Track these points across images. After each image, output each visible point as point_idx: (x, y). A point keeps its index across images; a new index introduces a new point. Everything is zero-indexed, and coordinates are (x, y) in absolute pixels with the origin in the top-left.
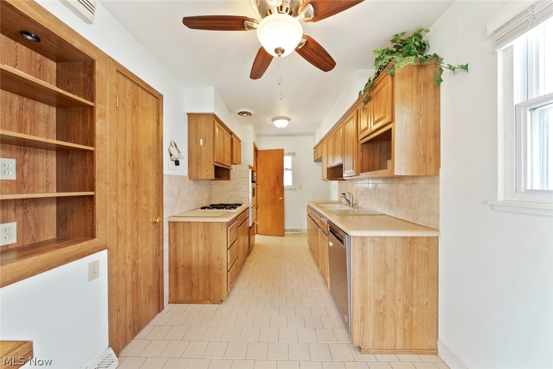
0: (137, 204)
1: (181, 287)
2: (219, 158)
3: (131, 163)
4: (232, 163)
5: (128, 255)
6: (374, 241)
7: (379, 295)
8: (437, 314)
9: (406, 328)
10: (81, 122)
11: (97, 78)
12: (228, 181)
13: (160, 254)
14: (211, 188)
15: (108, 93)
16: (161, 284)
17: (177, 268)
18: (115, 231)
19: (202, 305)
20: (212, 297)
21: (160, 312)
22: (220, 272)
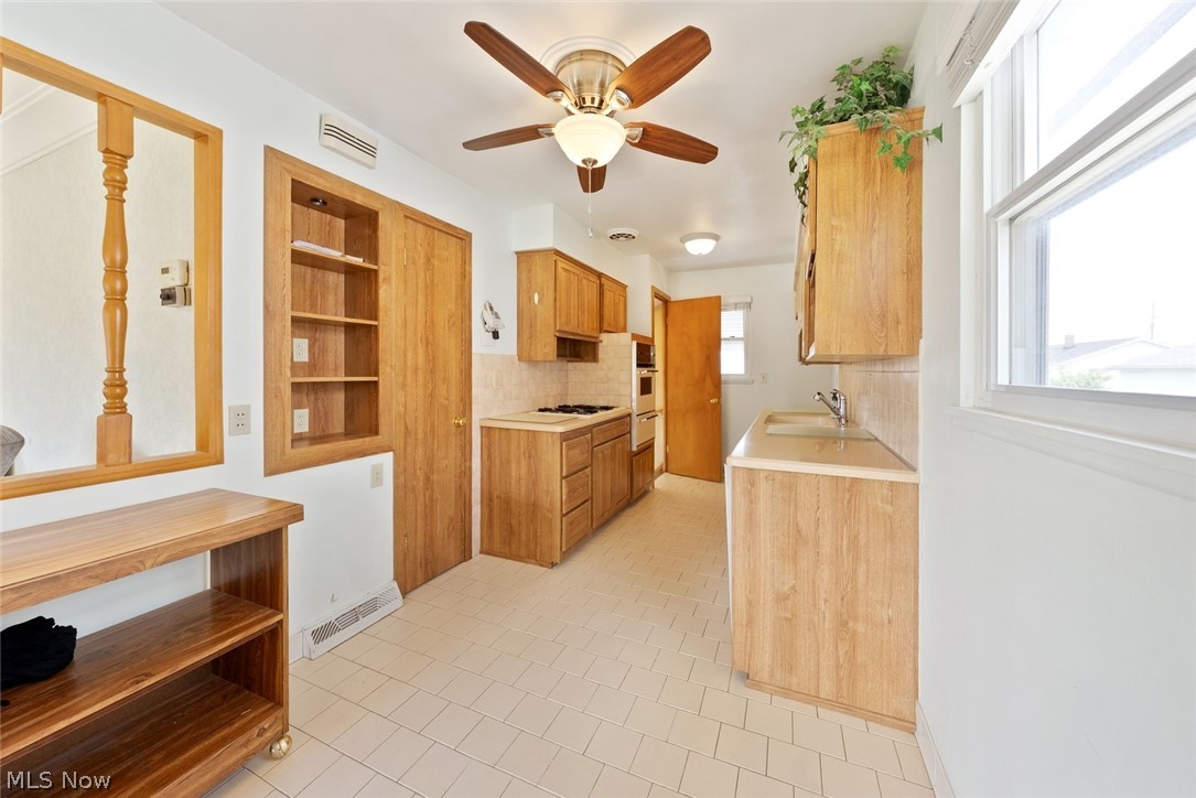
0: (432, 395)
1: (496, 530)
2: (568, 323)
3: (424, 338)
4: (601, 330)
5: (419, 465)
6: (774, 479)
7: (783, 583)
8: (916, 648)
9: (841, 660)
10: (366, 291)
11: (381, 234)
12: (594, 364)
13: (466, 474)
14: (567, 376)
15: (394, 250)
16: (467, 519)
17: (491, 500)
18: (403, 430)
19: (522, 564)
20: (538, 554)
21: (465, 561)
22: (550, 515)
